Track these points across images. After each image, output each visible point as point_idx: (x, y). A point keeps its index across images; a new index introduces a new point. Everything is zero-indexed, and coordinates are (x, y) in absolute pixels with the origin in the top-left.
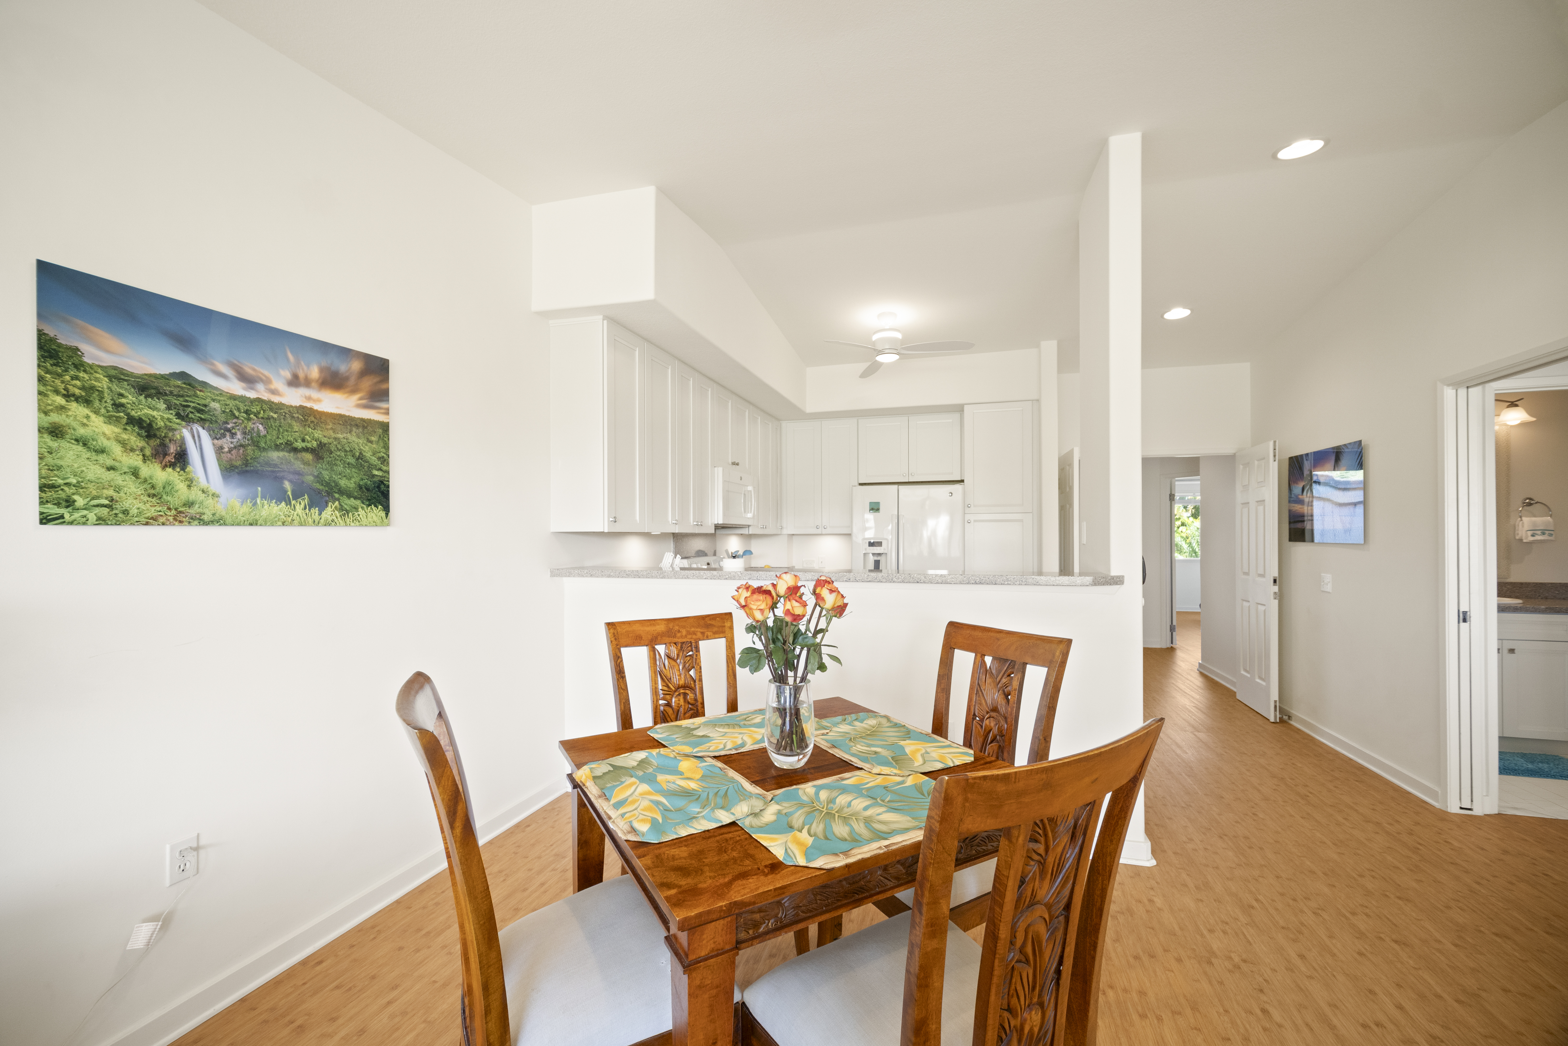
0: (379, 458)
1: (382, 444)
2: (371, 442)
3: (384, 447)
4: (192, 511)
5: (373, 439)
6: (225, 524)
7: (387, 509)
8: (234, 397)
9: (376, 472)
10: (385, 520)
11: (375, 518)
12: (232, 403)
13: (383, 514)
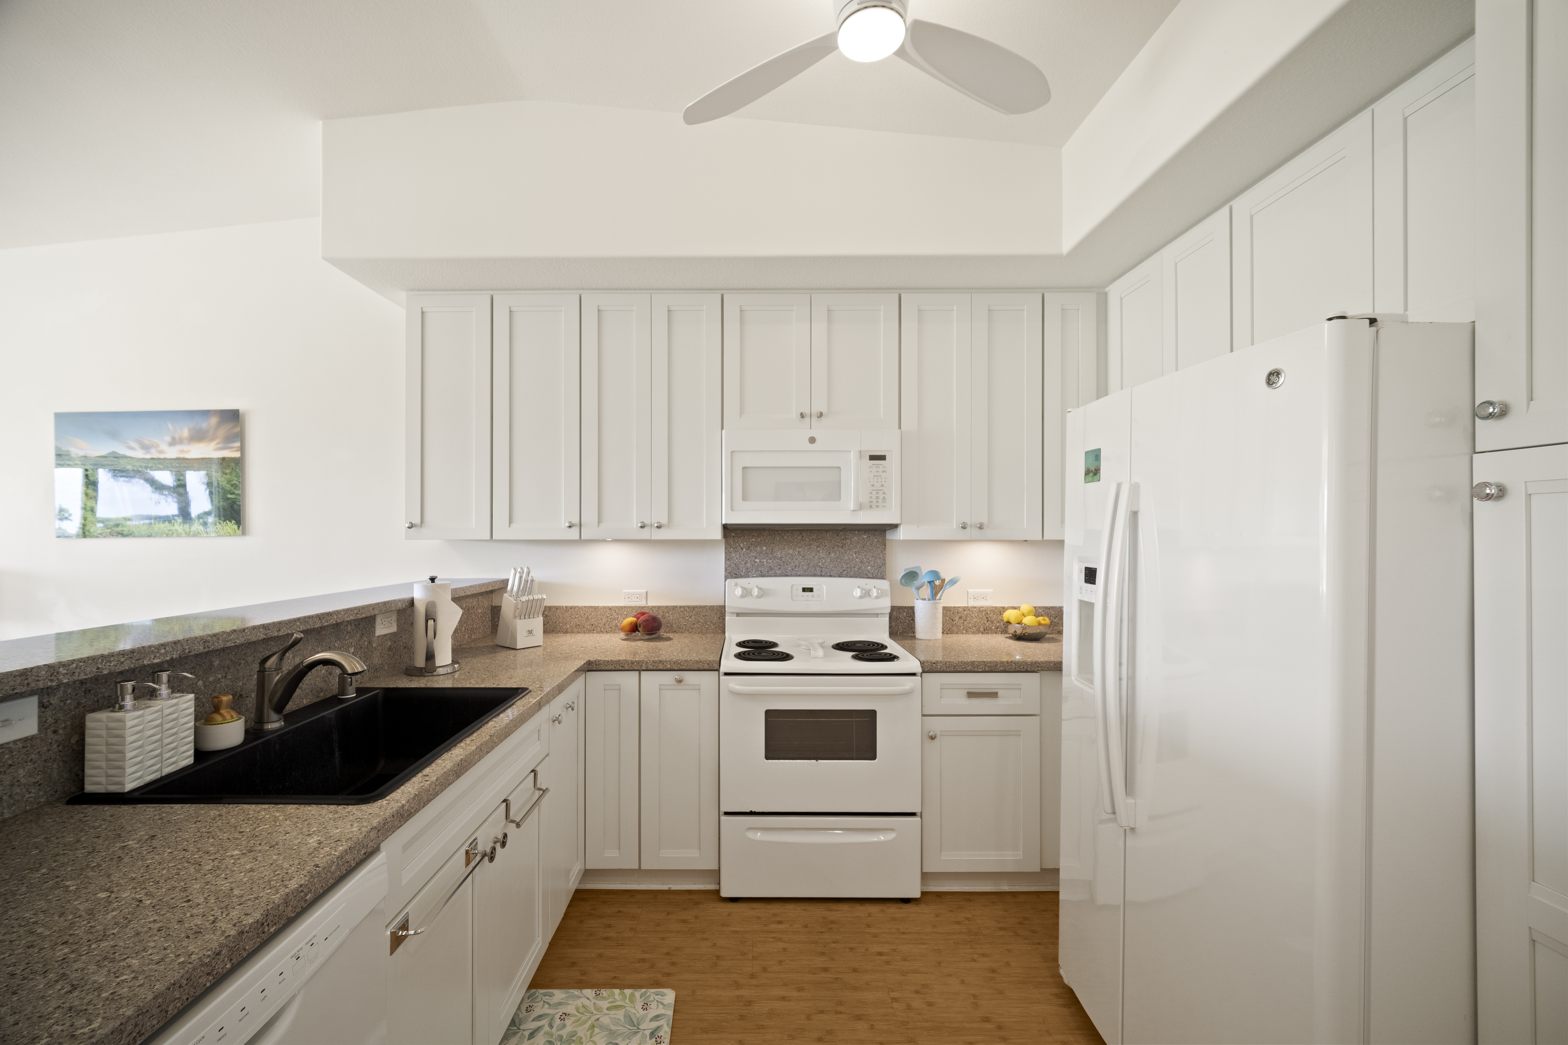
0: (232, 485)
1: (234, 474)
2: (226, 474)
3: (236, 476)
4: (119, 529)
5: (227, 471)
6: (134, 537)
7: (239, 523)
8: (139, 460)
9: (230, 496)
10: (237, 531)
11: (229, 530)
12: (137, 464)
13: (236, 527)
